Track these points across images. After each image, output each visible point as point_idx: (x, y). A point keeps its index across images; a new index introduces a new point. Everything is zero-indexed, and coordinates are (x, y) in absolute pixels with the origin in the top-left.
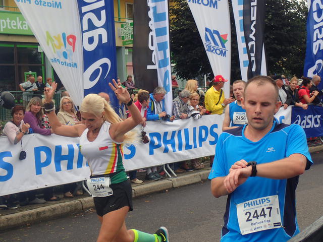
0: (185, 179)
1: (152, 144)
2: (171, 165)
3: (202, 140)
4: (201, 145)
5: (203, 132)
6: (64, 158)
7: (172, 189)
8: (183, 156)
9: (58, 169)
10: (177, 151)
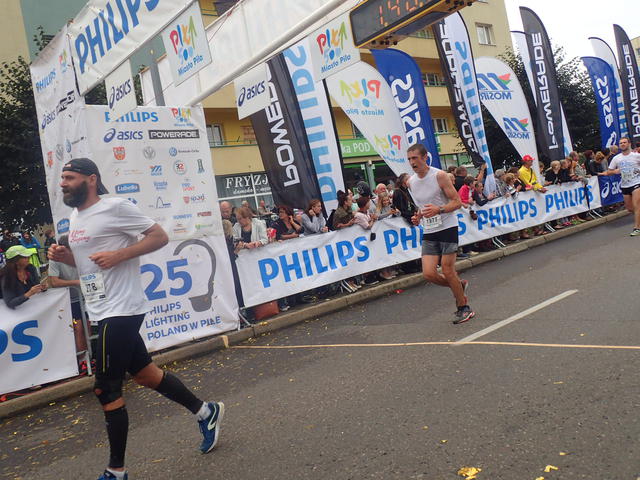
0: (514, 248)
1: (480, 220)
2: (499, 237)
3: (522, 214)
4: (522, 218)
5: (524, 206)
6: (409, 238)
7: (504, 256)
8: (508, 229)
9: (405, 248)
10: (502, 225)
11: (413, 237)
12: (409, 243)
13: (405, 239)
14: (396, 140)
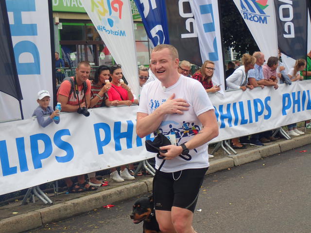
0: (246, 156)
3: (258, 114)
4: (257, 120)
7: (234, 167)
9: (118, 148)
10: (233, 126)
11: (128, 135)
12: (123, 141)
13: (118, 135)
14: (116, 5)
